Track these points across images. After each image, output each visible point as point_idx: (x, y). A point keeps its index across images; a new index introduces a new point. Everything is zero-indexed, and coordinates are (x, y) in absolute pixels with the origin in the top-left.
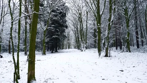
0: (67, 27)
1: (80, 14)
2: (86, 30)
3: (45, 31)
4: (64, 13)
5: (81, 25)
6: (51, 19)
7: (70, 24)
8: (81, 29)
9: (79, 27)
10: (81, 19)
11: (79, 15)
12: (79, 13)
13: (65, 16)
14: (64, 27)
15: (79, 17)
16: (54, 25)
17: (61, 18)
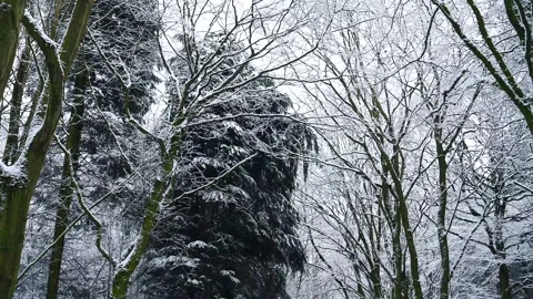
0: (297, 259)
1: (392, 166)
2: (437, 285)
3: (122, 273)
4: (280, 163)
5: (403, 242)
6: (175, 193)
7: (322, 243)
8: (402, 276)
9: (384, 258)
10: (401, 199)
11: (386, 169)
12: (384, 156)
13: (289, 183)
14: (281, 259)
15: (385, 187)
16: (201, 244)
17: (254, 196)
